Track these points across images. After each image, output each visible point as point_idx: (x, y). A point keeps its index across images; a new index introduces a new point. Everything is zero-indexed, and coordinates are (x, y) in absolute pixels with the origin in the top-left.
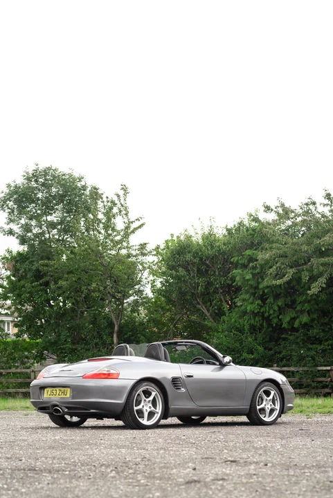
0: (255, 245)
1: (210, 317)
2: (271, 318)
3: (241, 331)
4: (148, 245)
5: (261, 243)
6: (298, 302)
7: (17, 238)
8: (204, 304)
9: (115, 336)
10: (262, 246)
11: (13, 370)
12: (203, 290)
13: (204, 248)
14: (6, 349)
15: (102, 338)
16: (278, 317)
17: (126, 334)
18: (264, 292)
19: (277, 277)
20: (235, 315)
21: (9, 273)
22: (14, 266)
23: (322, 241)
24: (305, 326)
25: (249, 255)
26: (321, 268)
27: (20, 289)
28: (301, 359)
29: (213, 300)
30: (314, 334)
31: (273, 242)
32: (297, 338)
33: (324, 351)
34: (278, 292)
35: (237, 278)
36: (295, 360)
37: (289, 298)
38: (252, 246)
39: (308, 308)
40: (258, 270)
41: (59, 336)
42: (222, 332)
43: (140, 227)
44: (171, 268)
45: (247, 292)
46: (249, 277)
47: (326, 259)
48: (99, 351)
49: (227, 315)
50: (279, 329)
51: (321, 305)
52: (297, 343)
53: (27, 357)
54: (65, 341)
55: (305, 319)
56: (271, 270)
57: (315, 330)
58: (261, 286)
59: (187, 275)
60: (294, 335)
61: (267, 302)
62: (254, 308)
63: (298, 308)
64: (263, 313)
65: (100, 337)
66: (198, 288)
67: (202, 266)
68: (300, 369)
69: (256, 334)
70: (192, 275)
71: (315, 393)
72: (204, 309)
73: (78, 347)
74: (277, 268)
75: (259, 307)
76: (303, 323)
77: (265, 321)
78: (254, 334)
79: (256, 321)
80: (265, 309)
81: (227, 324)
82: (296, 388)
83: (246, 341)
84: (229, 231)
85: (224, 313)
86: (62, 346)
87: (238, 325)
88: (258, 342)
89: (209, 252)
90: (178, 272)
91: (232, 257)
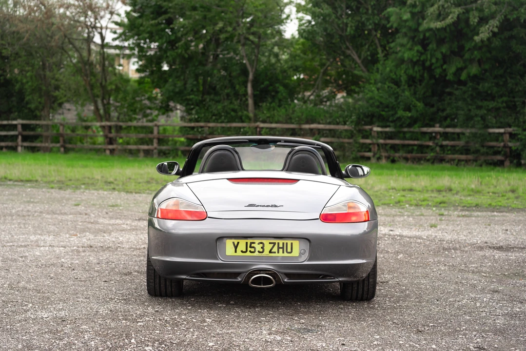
1: (361, 65)
2: (433, 67)
3: (397, 83)
6: (467, 49)
8: (354, 48)
9: (249, 86)
11: (134, 123)
12: (352, 32)
15: (235, 88)
16: (442, 66)
17: (263, 83)
18: (424, 36)
19: (441, 18)
20: (390, 64)
21: (129, 8)
24: (475, 78)
26: (494, 8)
27: (138, 28)
28: (469, 118)
29: (365, 44)
30: (485, 89)
32: (465, 93)
33: (497, 109)
34: (443, 36)
35: (392, 19)
36: (461, 119)
37: (456, 43)
39: (479, 57)
40: (418, 9)
41: (185, 84)
42: (375, 83)
45: (405, 34)
49: (382, 62)
50: (443, 81)
51: (494, 53)
52: (465, 100)
53: (150, 108)
54: (192, 90)
55: (474, 70)
56: (432, 9)
57: (486, 85)
58: (421, 29)
59: (334, 13)
60: (461, 89)
61: (428, 48)
62: (413, 55)
63: (467, 56)
64: (424, 62)
65: (233, 86)
66: (346, 30)
67: (351, 3)
68: (468, 131)
69: (415, 86)
70: (339, 13)
71: (485, 161)
72: (354, 55)
73: (207, 98)
74: (439, 7)
75: (419, 54)
76: (471, 75)
77: (426, 71)
78: (413, 87)
79: (416, 72)
80: (427, 57)
81: (381, 74)
82: (462, 154)
83: (403, 94)
85: (378, 60)
86: (188, 97)
87: (393, 75)
88: (417, 96)
90: (322, 9)
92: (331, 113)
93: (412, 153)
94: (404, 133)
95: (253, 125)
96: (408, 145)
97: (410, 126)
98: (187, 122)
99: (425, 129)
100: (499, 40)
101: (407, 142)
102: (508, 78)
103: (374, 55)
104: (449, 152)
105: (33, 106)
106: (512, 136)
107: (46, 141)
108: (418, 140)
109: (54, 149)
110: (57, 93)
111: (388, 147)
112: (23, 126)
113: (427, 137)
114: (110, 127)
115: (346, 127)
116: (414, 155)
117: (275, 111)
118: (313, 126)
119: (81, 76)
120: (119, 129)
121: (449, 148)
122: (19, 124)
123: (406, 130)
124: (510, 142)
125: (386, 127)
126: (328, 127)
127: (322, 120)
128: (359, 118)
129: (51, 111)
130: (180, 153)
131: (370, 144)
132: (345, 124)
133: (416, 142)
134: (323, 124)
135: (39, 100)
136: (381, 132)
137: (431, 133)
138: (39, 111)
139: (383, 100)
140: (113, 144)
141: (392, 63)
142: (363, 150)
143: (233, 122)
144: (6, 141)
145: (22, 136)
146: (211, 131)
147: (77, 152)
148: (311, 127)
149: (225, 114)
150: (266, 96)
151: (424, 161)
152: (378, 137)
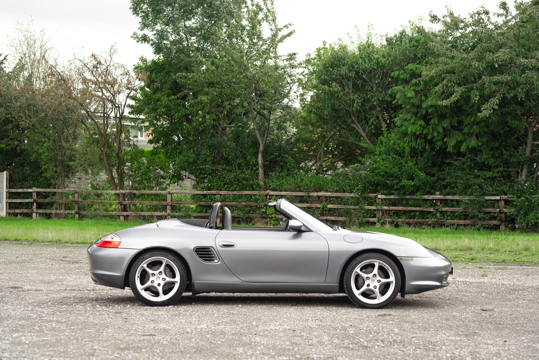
0: (419, 59)
1: (366, 138)
2: (434, 140)
3: (401, 154)
4: (297, 56)
5: (425, 56)
6: (465, 124)
7: (152, 45)
8: (359, 122)
9: (260, 156)
10: (427, 59)
11: (148, 191)
12: (358, 108)
13: (361, 61)
14: (140, 168)
15: (245, 158)
16: (443, 139)
17: (272, 154)
18: (427, 111)
19: (444, 96)
20: (394, 136)
21: (143, 84)
22: (150, 77)
23: (497, 57)
24: (473, 150)
25: (411, 70)
26: (494, 88)
27: (155, 102)
28: (468, 186)
29: (370, 119)
30: (483, 160)
31: (439, 55)
32: (464, 163)
33: (493, 179)
34: (444, 112)
35: (398, 96)
36: (460, 187)
37: (456, 118)
38: (414, 59)
39: (477, 131)
40: (421, 87)
41: (198, 155)
42: (380, 155)
43: (289, 35)
44: (324, 82)
45: (408, 111)
46: (410, 94)
47: (500, 78)
48: (242, 172)
49: (385, 135)
50: (443, 152)
51: (491, 128)
52: (463, 169)
53: (163, 177)
54: (205, 160)
55: (473, 142)
56: (437, 88)
57: (484, 156)
58: (424, 105)
59: (342, 91)
60: (460, 160)
61: (430, 123)
62: (416, 129)
63: (466, 130)
64: (426, 135)
66: (353, 106)
67: (358, 81)
68: (466, 198)
69: (417, 157)
70: (347, 90)
71: (482, 225)
72: (359, 129)
73: (219, 167)
74: (443, 86)
75: (422, 129)
76: (470, 147)
77: (427, 144)
78: (415, 158)
79: (418, 144)
80: (429, 130)
81: (385, 146)
82: (460, 219)
83: (406, 165)
84: (389, 41)
85: (382, 134)
86: (201, 167)
87: (397, 147)
88: (419, 166)
89: (367, 65)
90: (331, 87)
91: (392, 71)
92: (337, 182)
93: (414, 218)
94: (407, 200)
95: (263, 192)
96: (410, 211)
97: (412, 193)
98: (200, 190)
99: (426, 197)
100: (496, 116)
101: (409, 208)
102: (503, 150)
103: (378, 128)
104: (449, 217)
105: (48, 175)
106: (507, 202)
107: (60, 208)
108: (420, 207)
109: (70, 216)
110: (71, 163)
111: (391, 213)
112: (38, 193)
114: (124, 195)
115: (352, 195)
116: (415, 220)
117: (284, 180)
118: (320, 194)
119: (98, 147)
120: (133, 196)
121: (449, 213)
122: (35, 192)
123: (408, 197)
124: (506, 208)
125: (390, 194)
126: (335, 194)
127: (329, 188)
128: (364, 187)
129: (66, 179)
131: (375, 210)
132: (351, 192)
133: (418, 209)
134: (330, 192)
135: (55, 169)
136: (385, 199)
137: (432, 200)
138: (54, 179)
139: (387, 170)
140: (127, 211)
141: (395, 136)
142: (368, 216)
143: (244, 190)
144: (21, 209)
145: (37, 203)
146: (222, 198)
147: (91, 218)
148: (319, 195)
149: (237, 183)
150: (275, 166)
151: (426, 225)
152: (382, 204)
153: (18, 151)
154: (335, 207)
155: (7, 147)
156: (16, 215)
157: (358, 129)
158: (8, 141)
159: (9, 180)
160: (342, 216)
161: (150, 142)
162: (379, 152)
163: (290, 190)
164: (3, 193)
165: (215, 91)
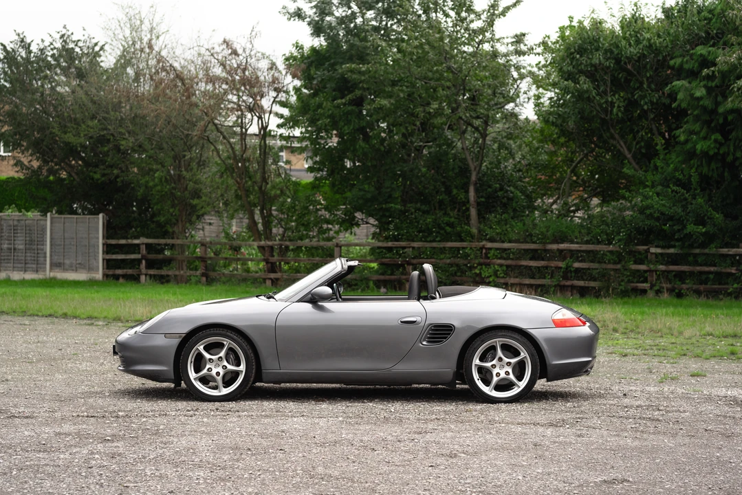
0: (713, 38)
1: (632, 160)
3: (685, 186)
4: (527, 37)
5: (723, 33)
7: (309, 24)
8: (622, 137)
9: (472, 189)
10: (725, 39)
11: (306, 242)
12: (620, 114)
13: (624, 43)
14: (293, 208)
15: (450, 193)
17: (490, 187)
18: (725, 119)
20: (675, 158)
21: (298, 83)
22: (306, 72)
25: (701, 55)
27: (315, 111)
29: (638, 131)
35: (680, 96)
38: (706, 39)
40: (717, 82)
41: (380, 188)
42: (653, 186)
43: (515, 5)
44: (568, 76)
45: (697, 118)
46: (700, 92)
49: (661, 157)
53: (328, 222)
54: (390, 196)
56: (740, 82)
58: (721, 110)
59: (594, 89)
61: (730, 137)
62: (709, 146)
64: (724, 156)
65: (448, 191)
66: (612, 110)
67: (619, 74)
69: (711, 190)
70: (602, 88)
72: (622, 147)
73: (411, 207)
75: (718, 146)
77: (727, 170)
78: (708, 191)
79: (713, 170)
80: (729, 148)
81: (662, 174)
83: (694, 202)
84: (667, 12)
85: (656, 154)
86: (384, 206)
87: (679, 175)
88: (714, 204)
89: (632, 49)
90: (579, 83)
91: (672, 59)
92: (589, 229)
93: (706, 284)
94: (695, 255)
95: (476, 244)
96: (701, 273)
97: (703, 245)
98: (383, 241)
99: (725, 251)
101: (698, 268)
103: (650, 145)
105: (162, 219)
107: (181, 268)
108: (715, 266)
109: (193, 279)
110: (195, 202)
111: (670, 276)
112: (148, 246)
113: (729, 261)
114: (272, 248)
115: (611, 248)
116: (708, 286)
117: (508, 226)
118: (562, 246)
119: (232, 177)
120: (284, 250)
122: (143, 244)
123: (697, 251)
125: (669, 247)
126: (584, 247)
127: (576, 238)
128: (629, 235)
129: (188, 225)
130: (371, 284)
131: (645, 271)
132: (610, 243)
133: (712, 269)
134: (577, 243)
135: (172, 210)
136: (661, 254)
137: (734, 256)
138: (171, 225)
139: (664, 209)
140: (275, 272)
141: (677, 157)
142: (635, 280)
143: (448, 241)
144: (124, 268)
145: (147, 260)
146: (416, 253)
147: (224, 283)
148: (560, 248)
149: (438, 230)
150: (495, 204)
151: (724, 295)
152: (657, 262)
153: (119, 184)
154: (584, 267)
155: (103, 179)
156: (116, 277)
157: (619, 147)
158: (104, 169)
159: (107, 228)
160: (595, 280)
161: (310, 169)
162: (653, 183)
163: (517, 241)
164: (98, 246)
165: (402, 91)
